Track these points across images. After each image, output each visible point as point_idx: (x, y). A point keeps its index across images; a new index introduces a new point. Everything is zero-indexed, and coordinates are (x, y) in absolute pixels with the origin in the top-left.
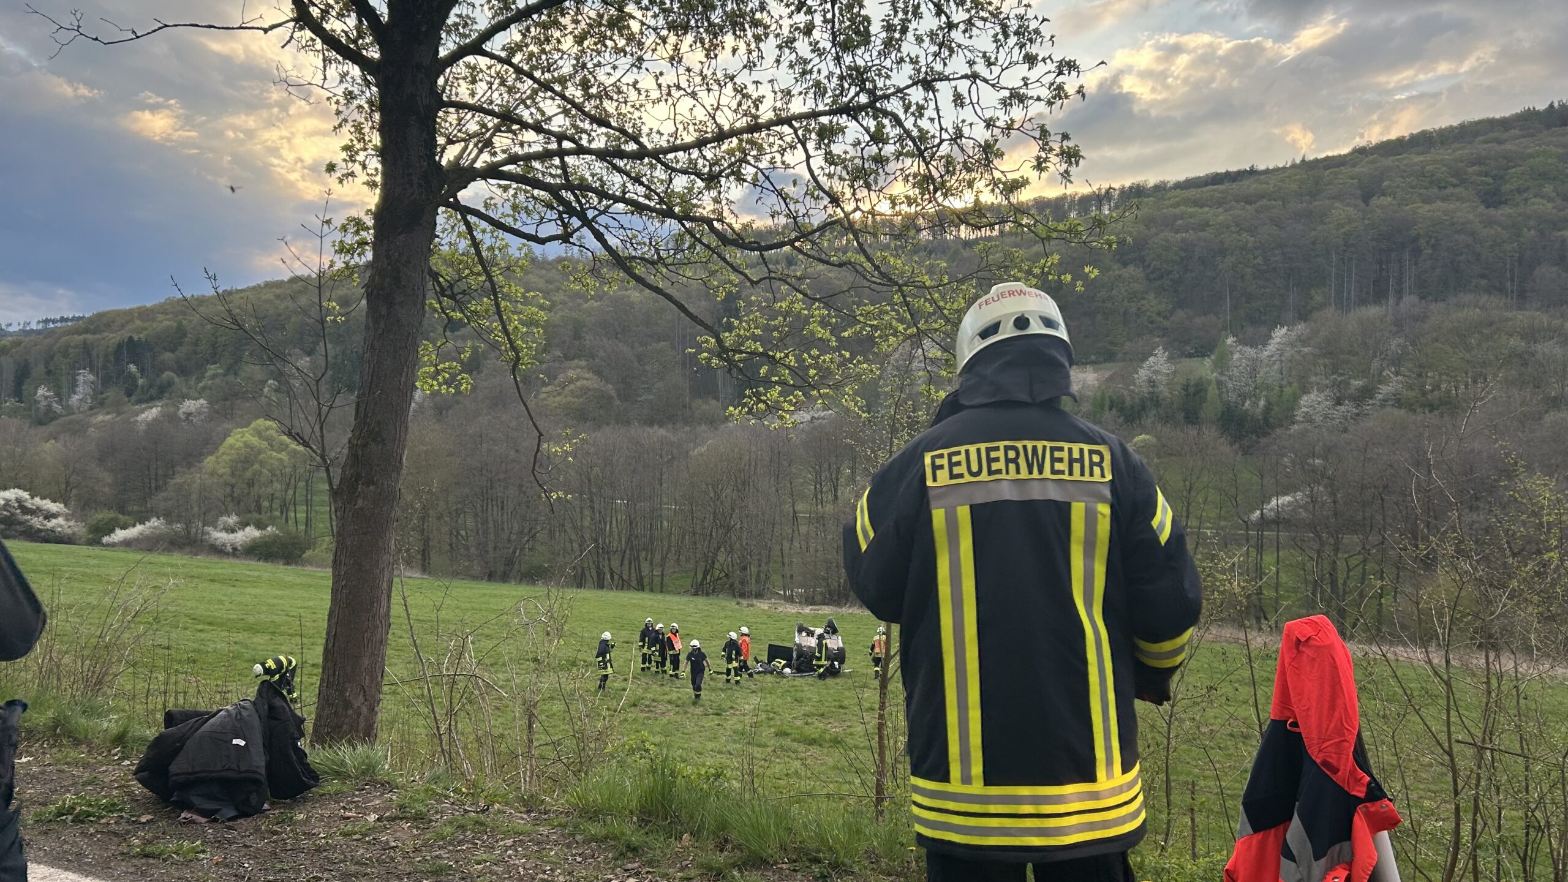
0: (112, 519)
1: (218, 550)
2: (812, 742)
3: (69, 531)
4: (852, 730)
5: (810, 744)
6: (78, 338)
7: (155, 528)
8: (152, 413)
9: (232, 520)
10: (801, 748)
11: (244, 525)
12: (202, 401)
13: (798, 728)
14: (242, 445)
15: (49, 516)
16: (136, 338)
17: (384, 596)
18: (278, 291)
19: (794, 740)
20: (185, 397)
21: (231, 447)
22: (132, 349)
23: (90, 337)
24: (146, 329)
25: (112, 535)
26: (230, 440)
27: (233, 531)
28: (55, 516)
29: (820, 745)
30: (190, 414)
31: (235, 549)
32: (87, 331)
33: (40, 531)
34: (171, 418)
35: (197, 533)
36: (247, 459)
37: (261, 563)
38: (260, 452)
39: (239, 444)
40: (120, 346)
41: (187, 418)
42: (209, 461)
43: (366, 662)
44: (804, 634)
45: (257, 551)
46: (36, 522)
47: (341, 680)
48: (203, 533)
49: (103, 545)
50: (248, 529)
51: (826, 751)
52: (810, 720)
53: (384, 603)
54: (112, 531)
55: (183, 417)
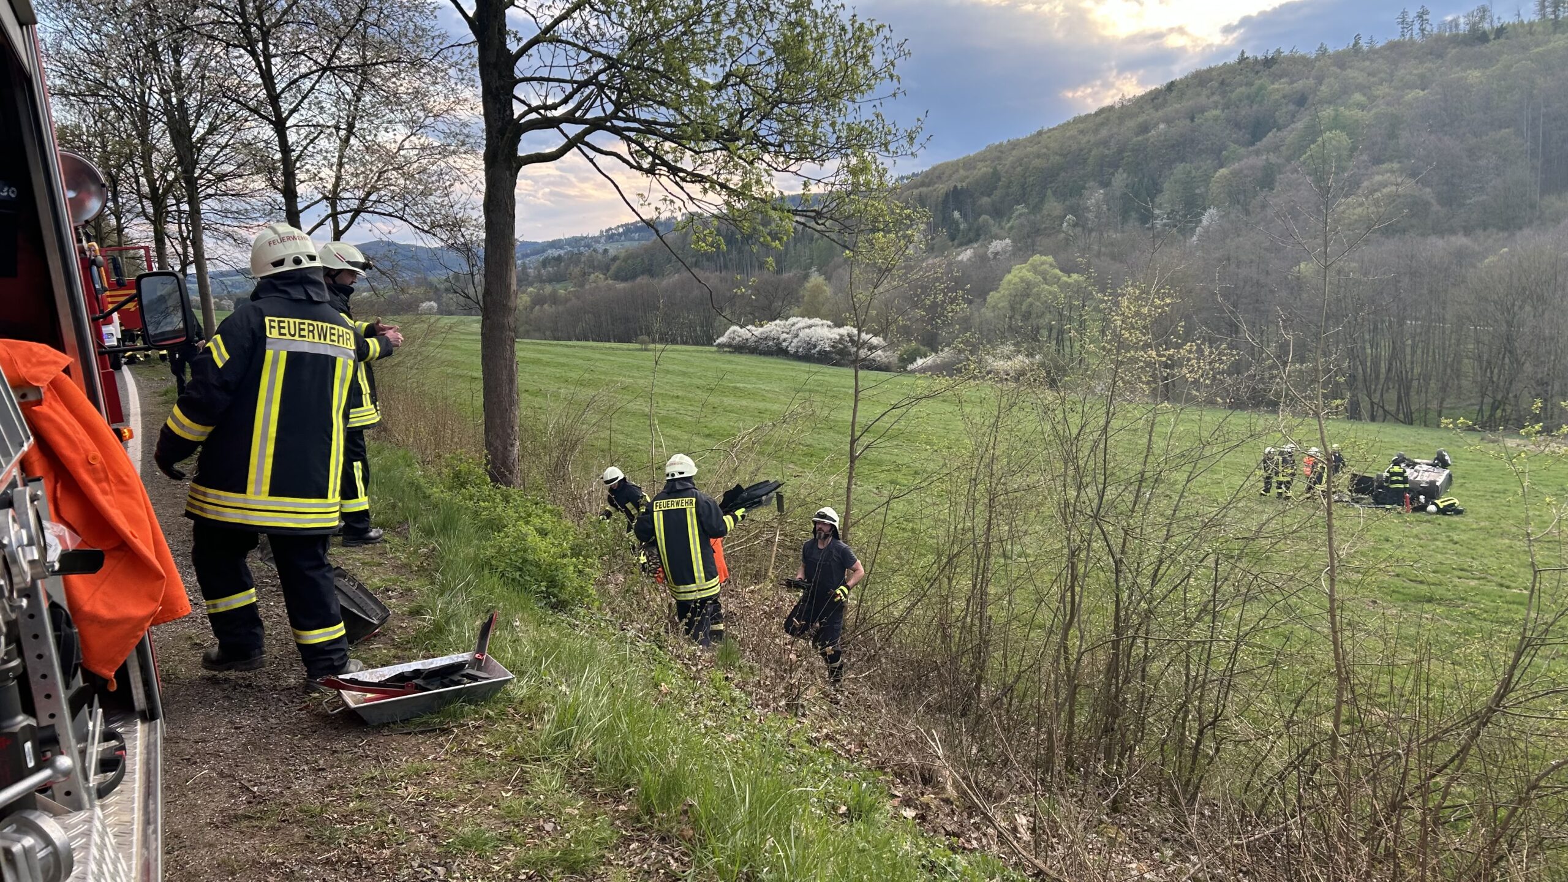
0: (916, 350)
3: (885, 360)
7: (945, 357)
8: (966, 255)
11: (1017, 353)
12: (1008, 241)
15: (872, 348)
16: (959, 187)
21: (1009, 282)
22: (957, 197)
23: (924, 190)
24: (967, 177)
25: (914, 363)
26: (1009, 276)
27: (1008, 359)
28: (876, 348)
30: (997, 253)
33: (865, 360)
34: (982, 259)
36: (1023, 293)
38: (1034, 286)
39: (1017, 280)
40: (947, 195)
41: (995, 257)
42: (993, 297)
46: (862, 353)
48: (985, 362)
49: (906, 371)
50: (1020, 357)
54: (915, 360)
55: (991, 256)
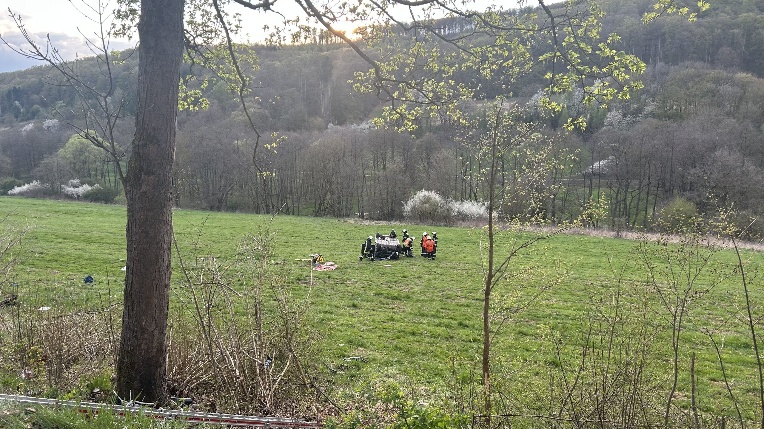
0: (12, 182)
1: (69, 197)
2: (395, 298)
4: (414, 290)
5: (394, 299)
7: (35, 186)
8: (30, 126)
9: (76, 181)
10: (390, 301)
11: (82, 184)
12: (55, 120)
13: (386, 290)
14: (78, 143)
16: (17, 87)
17: (166, 254)
18: (92, 62)
19: (385, 297)
20: (46, 118)
21: (72, 144)
22: (16, 93)
24: (22, 83)
25: (13, 190)
26: (71, 140)
27: (77, 187)
29: (399, 300)
30: (50, 127)
31: (78, 196)
34: (40, 129)
35: (57, 188)
36: (80, 151)
37: (92, 203)
38: (88, 146)
39: (76, 143)
40: (9, 91)
41: (48, 129)
42: (61, 151)
43: (155, 301)
44: (380, 238)
45: (90, 197)
47: (138, 314)
48: (61, 188)
49: (9, 195)
50: (84, 186)
51: (403, 303)
52: (391, 285)
53: (166, 259)
54: (13, 188)
55: (46, 128)
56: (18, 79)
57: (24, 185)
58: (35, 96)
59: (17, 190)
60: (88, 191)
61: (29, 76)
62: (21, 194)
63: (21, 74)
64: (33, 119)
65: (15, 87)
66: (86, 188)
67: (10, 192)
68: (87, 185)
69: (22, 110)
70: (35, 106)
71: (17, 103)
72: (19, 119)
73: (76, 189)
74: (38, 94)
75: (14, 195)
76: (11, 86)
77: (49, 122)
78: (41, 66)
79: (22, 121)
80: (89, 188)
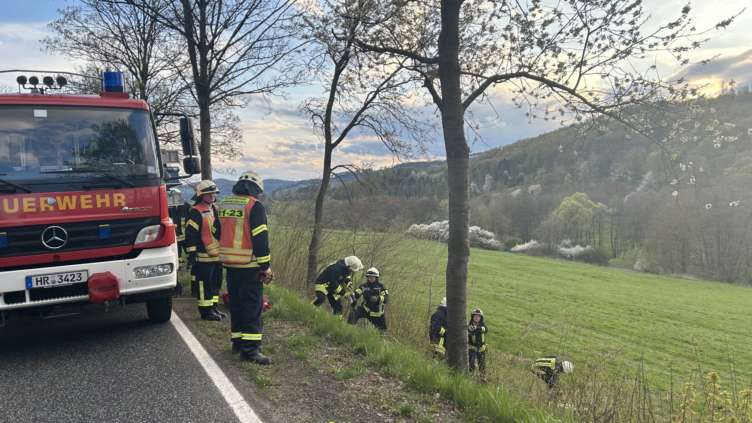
0: (514, 240)
1: (564, 257)
3: (496, 245)
6: (484, 161)
8: (517, 192)
9: (568, 242)
12: (538, 185)
15: (488, 238)
16: (507, 159)
20: (530, 184)
21: (565, 206)
22: (505, 164)
24: (510, 155)
25: (515, 247)
27: (569, 247)
28: (491, 238)
30: (533, 191)
31: (571, 256)
32: (487, 158)
33: (485, 244)
34: (524, 193)
35: (553, 248)
37: (587, 264)
40: (500, 163)
42: (555, 213)
45: (581, 258)
46: (484, 240)
48: (556, 248)
49: (511, 251)
55: (530, 193)
56: (507, 152)
57: (524, 243)
58: (520, 166)
59: (519, 247)
60: (581, 252)
61: (515, 149)
62: (523, 252)
63: (509, 148)
64: (518, 185)
65: (505, 159)
66: (578, 249)
67: (512, 249)
68: (579, 246)
69: (510, 178)
70: (521, 174)
71: (506, 172)
72: (507, 185)
73: (569, 250)
74: (522, 164)
75: (516, 252)
76: (502, 158)
77: (533, 187)
78: (525, 140)
79: (510, 187)
80: (582, 249)
